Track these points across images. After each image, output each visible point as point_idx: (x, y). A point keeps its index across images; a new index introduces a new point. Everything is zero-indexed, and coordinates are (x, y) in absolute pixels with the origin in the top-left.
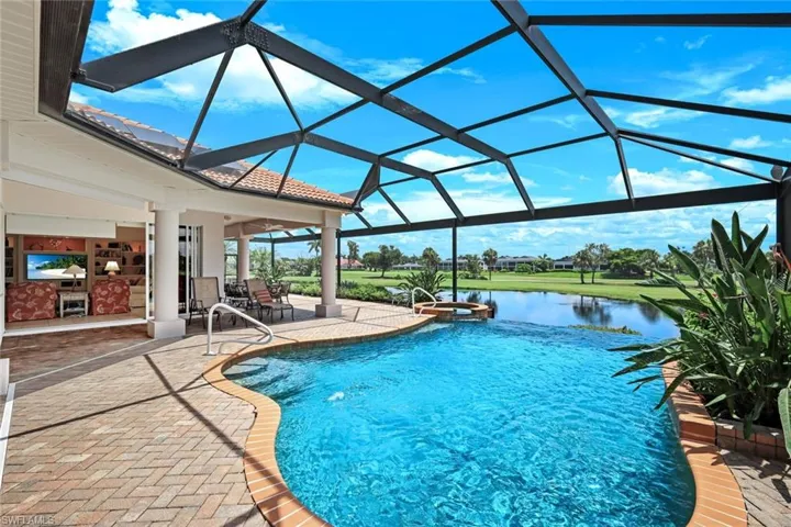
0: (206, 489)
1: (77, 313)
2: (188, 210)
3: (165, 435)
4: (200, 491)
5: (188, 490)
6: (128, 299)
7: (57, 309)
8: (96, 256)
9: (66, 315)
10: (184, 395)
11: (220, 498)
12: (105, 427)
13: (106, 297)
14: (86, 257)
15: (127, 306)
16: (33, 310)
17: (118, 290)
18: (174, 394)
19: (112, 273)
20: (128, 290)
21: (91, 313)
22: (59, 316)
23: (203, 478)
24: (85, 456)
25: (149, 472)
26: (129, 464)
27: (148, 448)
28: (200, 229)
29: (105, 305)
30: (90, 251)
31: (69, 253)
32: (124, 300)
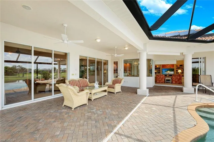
0: (161, 134)
1: (169, 82)
2: (194, 53)
3: (164, 116)
4: (159, 133)
5: (157, 131)
6: (181, 80)
7: (165, 81)
8: (176, 68)
9: (167, 82)
10: (176, 109)
11: (161, 138)
12: (155, 108)
13: (175, 79)
14: (174, 69)
15: (181, 82)
16: (160, 81)
17: (178, 77)
18: (174, 108)
19: (180, 73)
20: (181, 78)
21: (172, 83)
22: (165, 82)
23: (162, 131)
24: (147, 112)
25: (154, 121)
26: (152, 118)
27: (158, 117)
28: (205, 58)
29: (175, 81)
30: (175, 68)
31: (170, 68)
32: (180, 80)
